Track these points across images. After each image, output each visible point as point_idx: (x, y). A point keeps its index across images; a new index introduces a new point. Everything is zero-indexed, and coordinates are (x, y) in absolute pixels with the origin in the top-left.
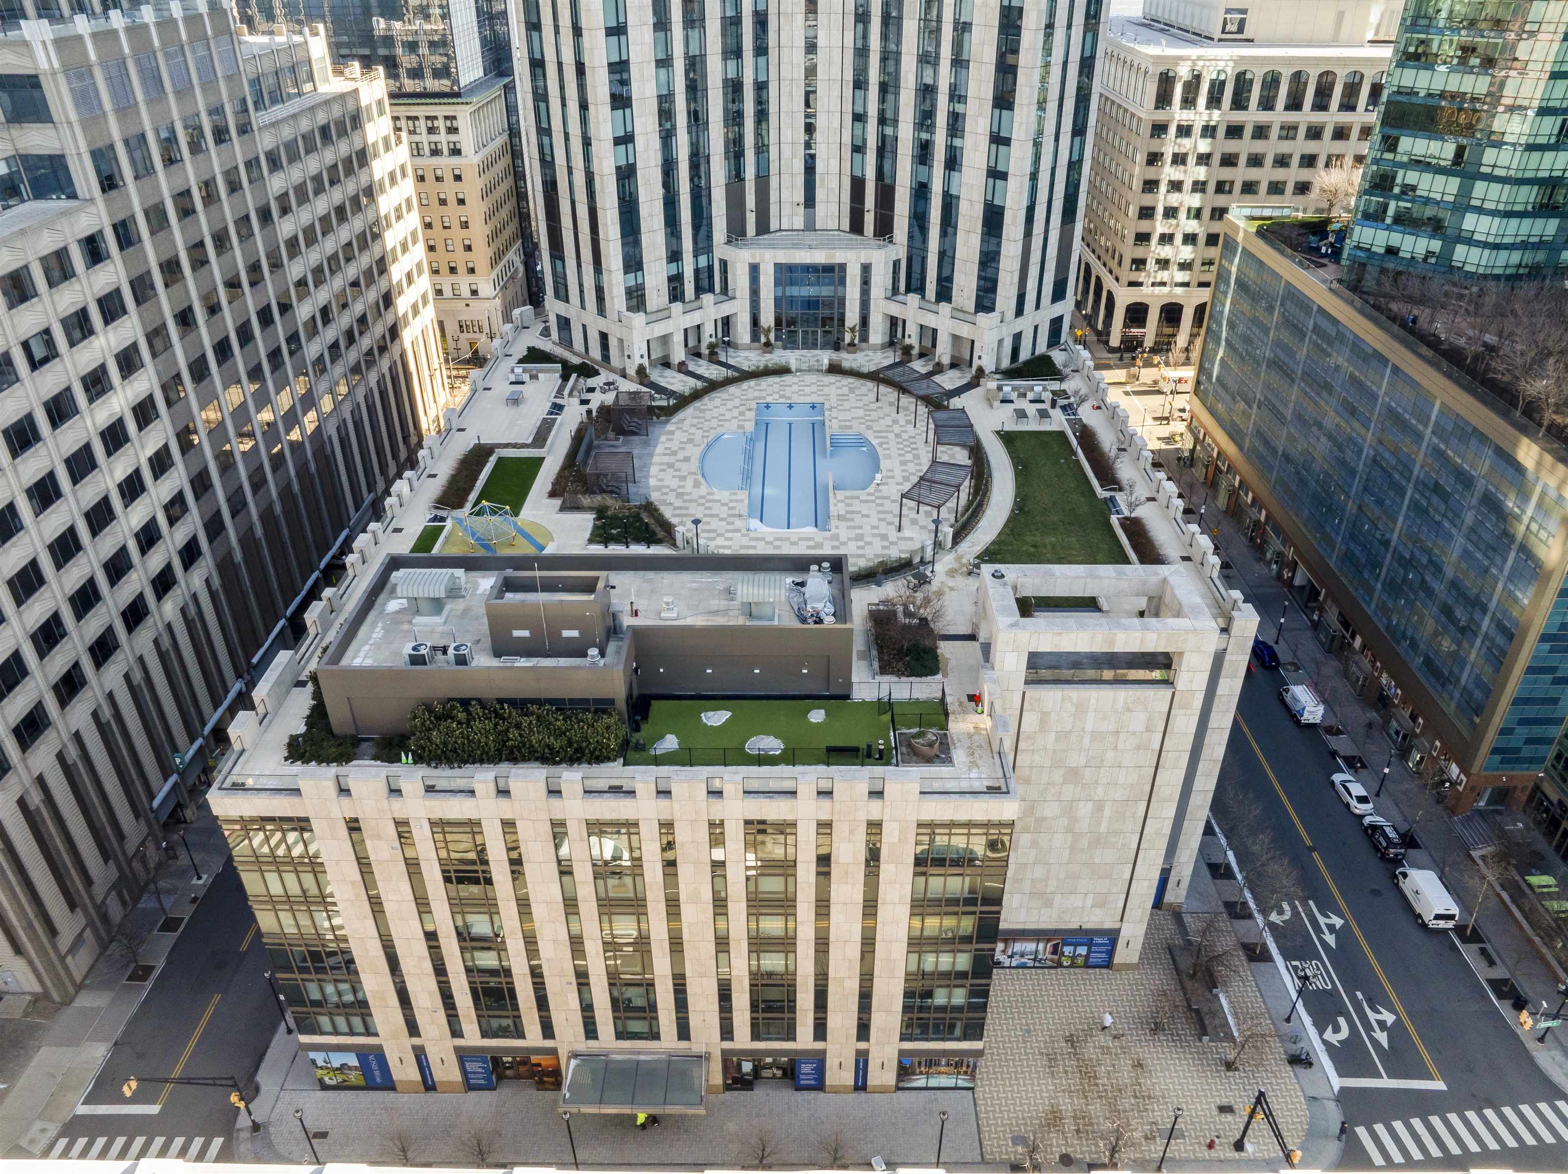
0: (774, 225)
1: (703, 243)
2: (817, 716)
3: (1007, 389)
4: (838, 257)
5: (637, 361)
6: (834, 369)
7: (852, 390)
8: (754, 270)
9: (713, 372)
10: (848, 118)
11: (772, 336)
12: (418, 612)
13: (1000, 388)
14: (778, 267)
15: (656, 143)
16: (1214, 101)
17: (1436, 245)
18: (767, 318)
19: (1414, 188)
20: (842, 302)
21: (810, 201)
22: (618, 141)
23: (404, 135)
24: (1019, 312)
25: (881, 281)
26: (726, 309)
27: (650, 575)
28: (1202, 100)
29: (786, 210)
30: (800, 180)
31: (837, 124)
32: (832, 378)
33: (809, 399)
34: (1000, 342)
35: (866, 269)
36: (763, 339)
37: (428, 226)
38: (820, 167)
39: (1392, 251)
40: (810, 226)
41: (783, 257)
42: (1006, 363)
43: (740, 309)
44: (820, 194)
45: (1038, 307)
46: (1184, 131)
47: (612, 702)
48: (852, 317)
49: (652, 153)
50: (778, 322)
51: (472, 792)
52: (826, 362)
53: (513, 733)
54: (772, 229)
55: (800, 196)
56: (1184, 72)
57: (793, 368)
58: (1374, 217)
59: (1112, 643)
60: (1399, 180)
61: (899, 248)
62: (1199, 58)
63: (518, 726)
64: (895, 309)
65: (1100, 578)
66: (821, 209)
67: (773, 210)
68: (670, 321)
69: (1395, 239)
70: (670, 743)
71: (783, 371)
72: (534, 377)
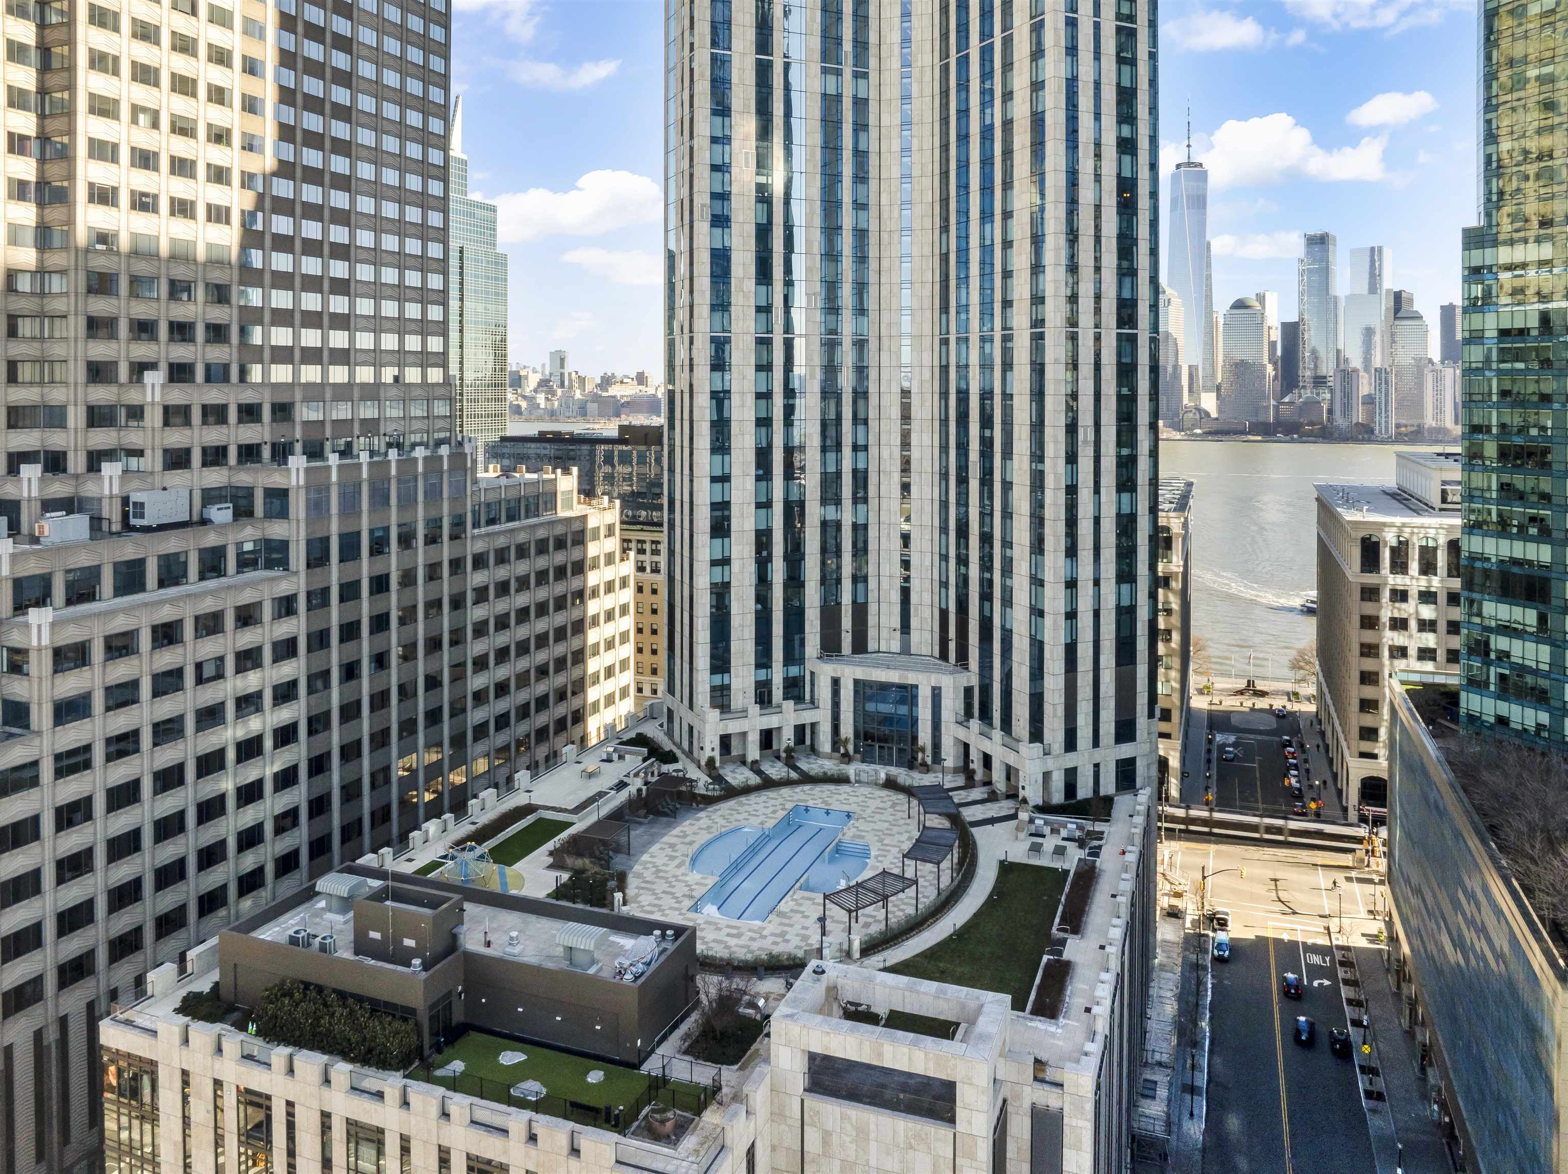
0: (872, 645)
1: (794, 655)
2: (595, 1077)
3: (1039, 822)
5: (708, 753)
6: (891, 784)
7: (893, 806)
8: (836, 682)
9: (776, 770)
10: (937, 558)
11: (851, 748)
13: (1031, 821)
14: (856, 682)
15: (751, 567)
18: (847, 730)
19: (1508, 655)
20: (915, 722)
21: (905, 627)
22: (714, 563)
23: (632, 554)
25: (952, 705)
26: (807, 717)
29: (884, 634)
30: (897, 609)
31: (928, 563)
32: (885, 793)
33: (846, 808)
34: (1047, 776)
35: (936, 694)
36: (842, 750)
37: (640, 631)
38: (914, 598)
40: (906, 649)
41: (861, 673)
42: (1058, 798)
43: (822, 716)
44: (914, 622)
46: (1400, 596)
47: (412, 1011)
48: (925, 736)
49: (747, 575)
50: (857, 735)
52: (883, 776)
54: (870, 649)
55: (896, 622)
56: (1390, 538)
57: (852, 778)
58: (1476, 684)
60: (1492, 646)
61: (972, 678)
62: (1404, 525)
64: (962, 733)
66: (915, 636)
67: (872, 633)
68: (746, 721)
69: (1503, 708)
70: (458, 1066)
71: (842, 780)
72: (621, 757)
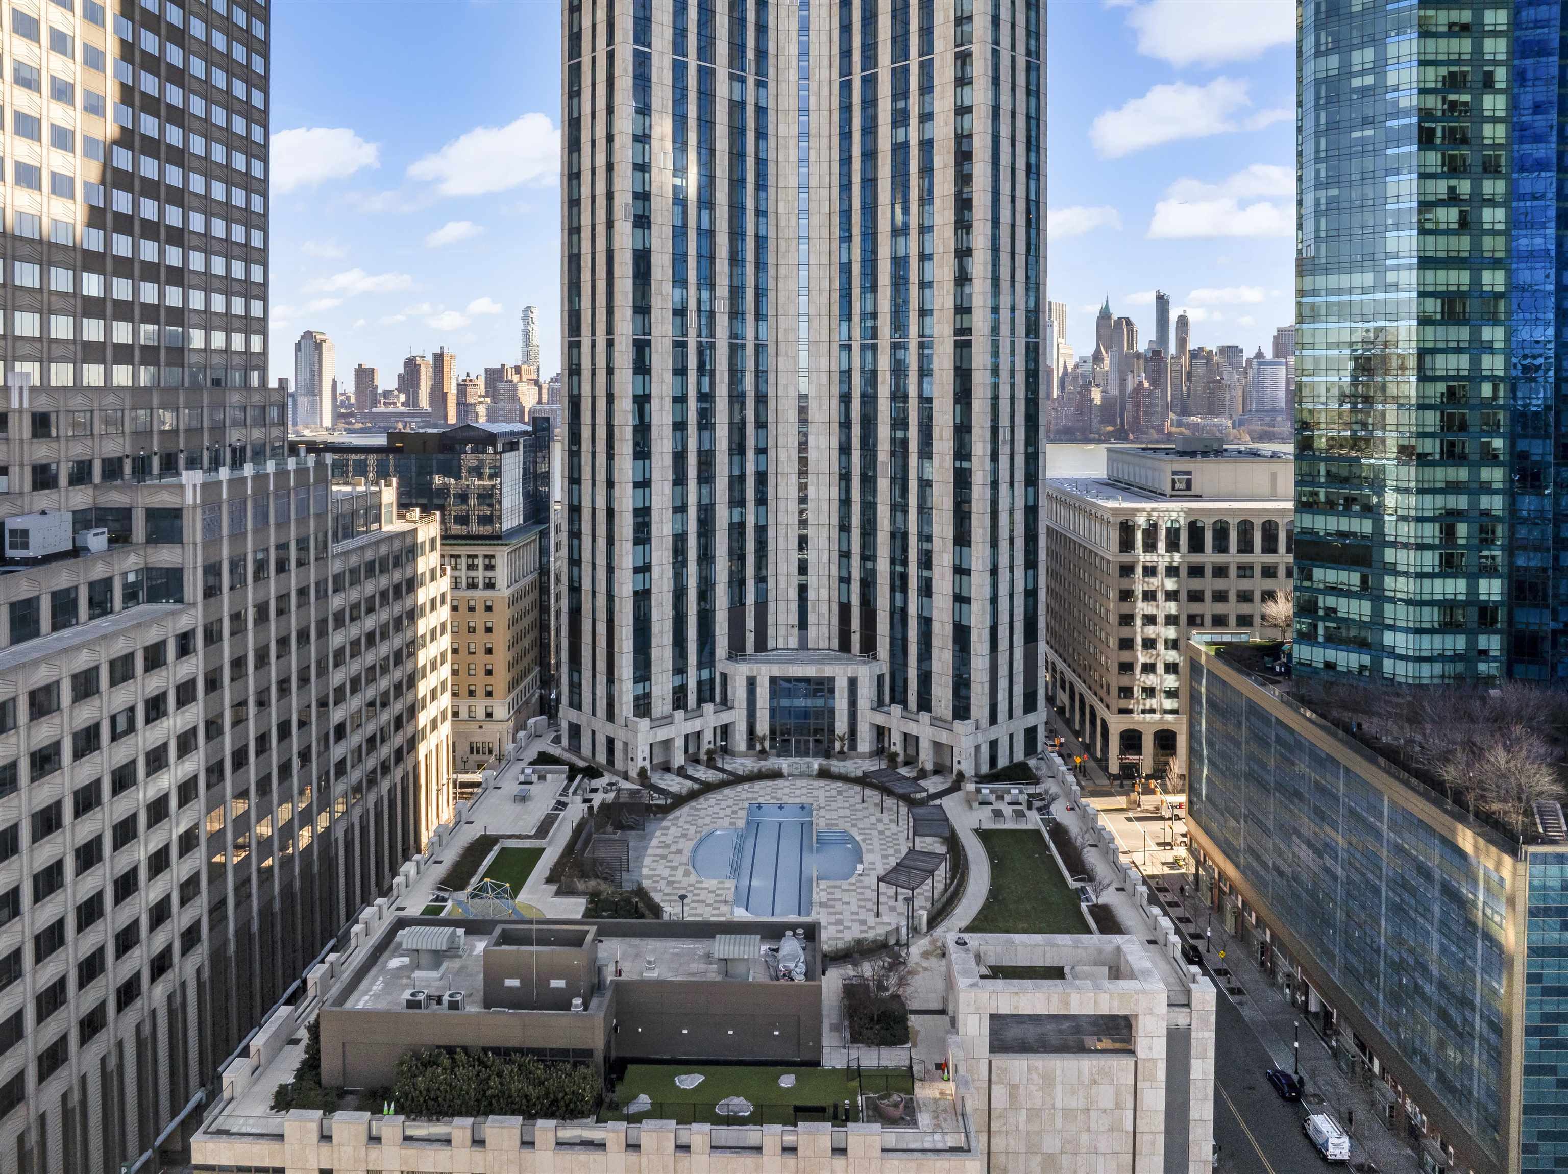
0: (771, 644)
1: (707, 657)
2: (787, 1081)
3: (985, 791)
4: (828, 671)
5: (640, 763)
6: (824, 774)
7: (840, 793)
8: (752, 683)
9: (709, 776)
10: (835, 555)
11: (767, 744)
12: (418, 967)
13: (978, 791)
14: (773, 680)
15: (669, 572)
16: (1173, 546)
17: (1366, 660)
18: (763, 727)
19: (1335, 611)
20: (832, 711)
21: (803, 624)
22: (636, 570)
24: (993, 720)
25: (866, 693)
26: (725, 717)
27: (636, 941)
28: (1161, 545)
29: (782, 631)
30: (794, 606)
31: (825, 559)
32: (822, 783)
33: (798, 800)
34: (977, 748)
35: (853, 683)
36: (758, 747)
37: (456, 651)
38: (811, 595)
39: (1330, 666)
40: (803, 645)
41: (777, 671)
42: (985, 769)
43: (737, 717)
44: (812, 618)
45: (1011, 717)
46: (1150, 571)
47: (589, 1053)
48: (841, 726)
49: (665, 581)
50: (773, 731)
51: (448, 1142)
52: (816, 766)
53: (494, 1081)
54: (769, 647)
55: (794, 619)
56: (1141, 521)
57: (785, 771)
58: (1308, 637)
59: (1067, 1004)
60: (1321, 604)
61: (883, 665)
62: (1153, 510)
63: (500, 1075)
64: (880, 719)
65: (1058, 946)
66: (812, 631)
67: (771, 631)
68: (673, 727)
69: (1331, 655)
70: (644, 1101)
71: (776, 775)
72: (542, 778)
